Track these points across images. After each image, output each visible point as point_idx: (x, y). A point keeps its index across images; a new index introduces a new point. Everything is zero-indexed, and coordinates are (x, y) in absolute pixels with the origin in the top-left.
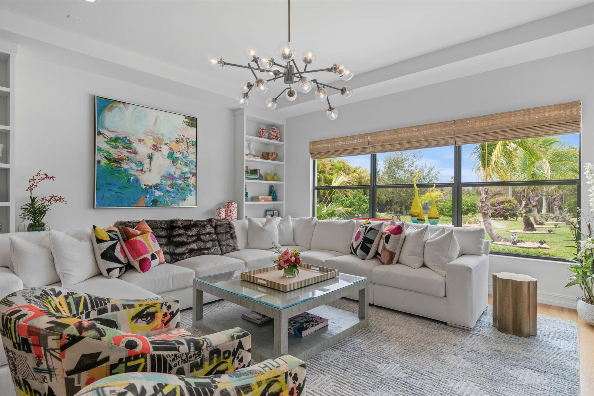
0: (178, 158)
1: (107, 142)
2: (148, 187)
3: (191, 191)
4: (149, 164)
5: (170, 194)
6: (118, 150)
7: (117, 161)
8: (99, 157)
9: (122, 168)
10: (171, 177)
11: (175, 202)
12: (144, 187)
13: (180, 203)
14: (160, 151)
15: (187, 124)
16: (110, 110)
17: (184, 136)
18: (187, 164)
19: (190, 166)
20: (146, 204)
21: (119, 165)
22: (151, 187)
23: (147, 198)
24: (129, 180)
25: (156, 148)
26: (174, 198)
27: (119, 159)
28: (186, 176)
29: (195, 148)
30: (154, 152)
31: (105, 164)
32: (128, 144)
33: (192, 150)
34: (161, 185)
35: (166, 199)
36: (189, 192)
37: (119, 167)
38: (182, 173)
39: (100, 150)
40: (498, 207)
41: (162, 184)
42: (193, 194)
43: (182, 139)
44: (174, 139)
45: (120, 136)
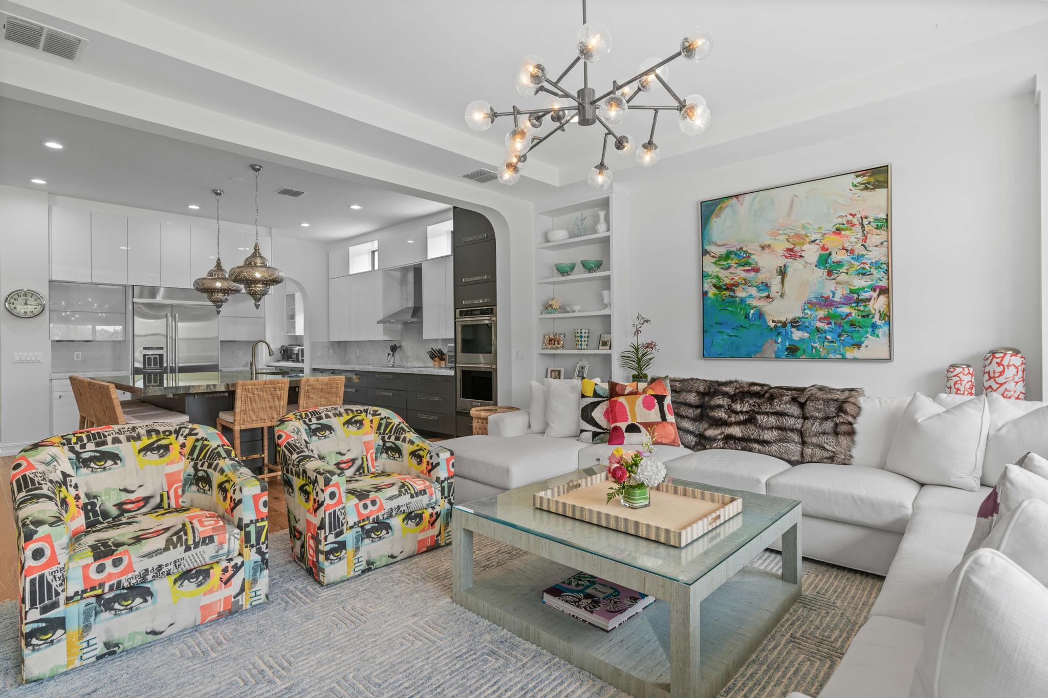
0: (840, 262)
1: (715, 263)
2: (779, 325)
3: (874, 326)
4: (780, 285)
5: (824, 335)
6: (731, 270)
7: (730, 288)
8: (708, 286)
9: (737, 297)
10: (826, 302)
11: (836, 350)
12: (772, 325)
13: (848, 353)
14: (801, 256)
16: (718, 216)
17: (853, 215)
18: (864, 271)
19: (872, 274)
20: (776, 355)
21: (732, 294)
22: (784, 325)
23: (778, 343)
24: (747, 316)
25: (791, 253)
26: (833, 342)
27: (732, 285)
28: (860, 298)
29: (885, 233)
30: (789, 261)
31: (715, 295)
32: (744, 258)
33: (876, 238)
34: (803, 320)
35: (815, 345)
36: (870, 330)
37: (732, 297)
38: (852, 292)
39: (708, 275)
41: (806, 316)
42: (880, 334)
44: (830, 227)
45: (733, 249)
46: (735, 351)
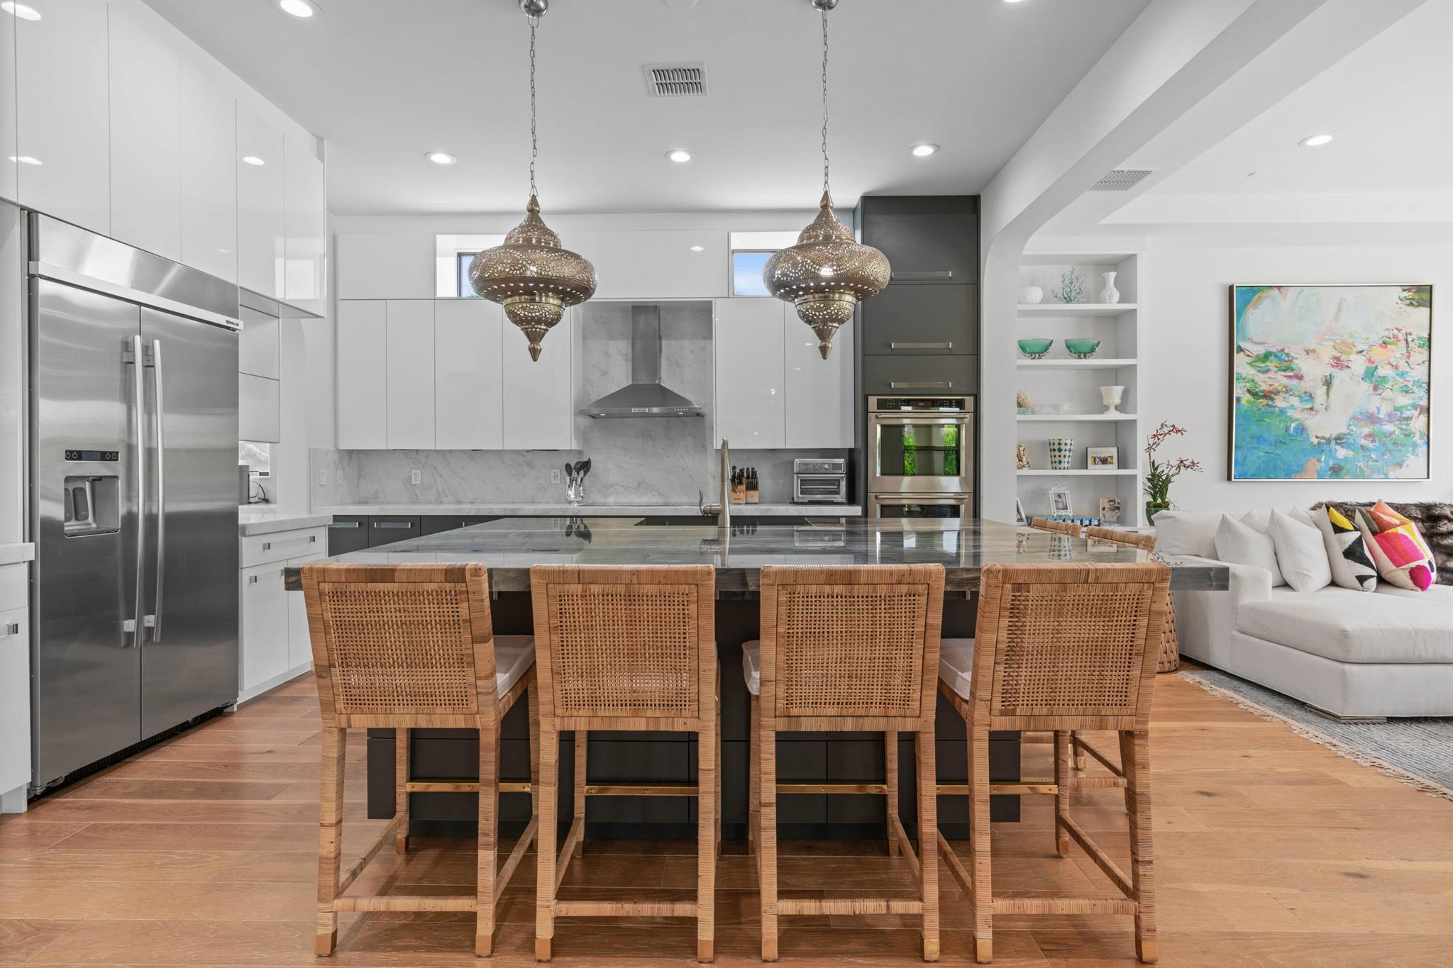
0: (1385, 377)
1: (1250, 364)
2: (1323, 441)
3: (1415, 445)
4: (1325, 396)
5: (1368, 453)
6: (1269, 374)
7: (1268, 396)
8: (1239, 391)
9: (1275, 407)
10: (1372, 419)
11: (1379, 470)
12: (1315, 441)
13: (1391, 472)
14: (1348, 367)
15: (1408, 302)
16: (1255, 307)
17: (1399, 330)
18: (1408, 389)
19: (1414, 392)
20: (1318, 475)
22: (1329, 441)
23: (1321, 462)
24: (1287, 429)
25: (1338, 363)
26: (1376, 461)
27: (1271, 392)
28: (1403, 416)
29: (1428, 353)
30: (1335, 371)
31: (1249, 402)
32: (1286, 361)
33: (1419, 356)
34: (1348, 436)
35: (1359, 464)
36: (1411, 449)
37: (1270, 406)
38: (1396, 409)
39: (1240, 378)
41: (1351, 433)
42: (1420, 454)
43: (1395, 337)
44: (1376, 338)
45: (1274, 350)
46: (1271, 470)
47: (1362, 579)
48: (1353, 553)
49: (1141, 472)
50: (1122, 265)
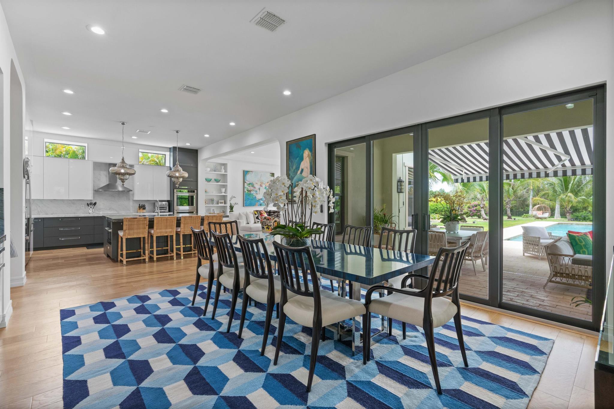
1: (247, 185)
4: (259, 192)
6: (250, 187)
9: (251, 193)
12: (257, 199)
14: (262, 186)
15: (271, 176)
16: (248, 175)
20: (258, 205)
22: (260, 199)
24: (253, 197)
27: (250, 190)
31: (247, 192)
32: (253, 185)
40: (472, 209)
43: (269, 182)
45: (251, 183)
46: (251, 205)
47: (258, 222)
48: (257, 218)
49: (228, 205)
50: (225, 165)
